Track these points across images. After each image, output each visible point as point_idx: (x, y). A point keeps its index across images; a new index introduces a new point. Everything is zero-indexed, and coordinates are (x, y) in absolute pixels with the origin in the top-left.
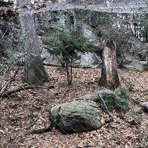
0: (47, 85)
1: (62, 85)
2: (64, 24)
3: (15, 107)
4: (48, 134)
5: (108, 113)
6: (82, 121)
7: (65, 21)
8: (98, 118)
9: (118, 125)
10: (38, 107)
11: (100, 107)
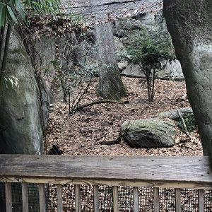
0: (124, 100)
1: (141, 101)
2: (153, 20)
3: (87, 121)
4: (116, 146)
5: (186, 133)
6: (150, 137)
7: (155, 16)
8: (173, 137)
9: (195, 146)
10: (110, 122)
11: (178, 126)
